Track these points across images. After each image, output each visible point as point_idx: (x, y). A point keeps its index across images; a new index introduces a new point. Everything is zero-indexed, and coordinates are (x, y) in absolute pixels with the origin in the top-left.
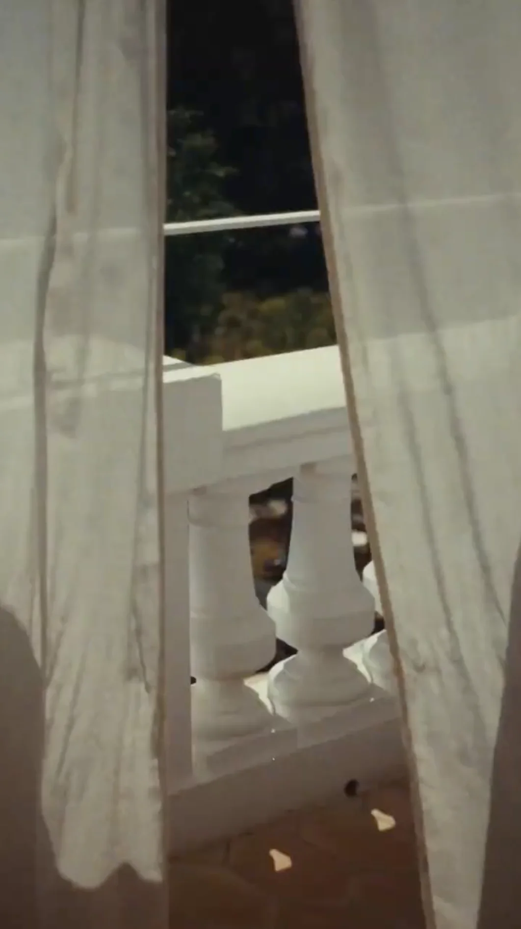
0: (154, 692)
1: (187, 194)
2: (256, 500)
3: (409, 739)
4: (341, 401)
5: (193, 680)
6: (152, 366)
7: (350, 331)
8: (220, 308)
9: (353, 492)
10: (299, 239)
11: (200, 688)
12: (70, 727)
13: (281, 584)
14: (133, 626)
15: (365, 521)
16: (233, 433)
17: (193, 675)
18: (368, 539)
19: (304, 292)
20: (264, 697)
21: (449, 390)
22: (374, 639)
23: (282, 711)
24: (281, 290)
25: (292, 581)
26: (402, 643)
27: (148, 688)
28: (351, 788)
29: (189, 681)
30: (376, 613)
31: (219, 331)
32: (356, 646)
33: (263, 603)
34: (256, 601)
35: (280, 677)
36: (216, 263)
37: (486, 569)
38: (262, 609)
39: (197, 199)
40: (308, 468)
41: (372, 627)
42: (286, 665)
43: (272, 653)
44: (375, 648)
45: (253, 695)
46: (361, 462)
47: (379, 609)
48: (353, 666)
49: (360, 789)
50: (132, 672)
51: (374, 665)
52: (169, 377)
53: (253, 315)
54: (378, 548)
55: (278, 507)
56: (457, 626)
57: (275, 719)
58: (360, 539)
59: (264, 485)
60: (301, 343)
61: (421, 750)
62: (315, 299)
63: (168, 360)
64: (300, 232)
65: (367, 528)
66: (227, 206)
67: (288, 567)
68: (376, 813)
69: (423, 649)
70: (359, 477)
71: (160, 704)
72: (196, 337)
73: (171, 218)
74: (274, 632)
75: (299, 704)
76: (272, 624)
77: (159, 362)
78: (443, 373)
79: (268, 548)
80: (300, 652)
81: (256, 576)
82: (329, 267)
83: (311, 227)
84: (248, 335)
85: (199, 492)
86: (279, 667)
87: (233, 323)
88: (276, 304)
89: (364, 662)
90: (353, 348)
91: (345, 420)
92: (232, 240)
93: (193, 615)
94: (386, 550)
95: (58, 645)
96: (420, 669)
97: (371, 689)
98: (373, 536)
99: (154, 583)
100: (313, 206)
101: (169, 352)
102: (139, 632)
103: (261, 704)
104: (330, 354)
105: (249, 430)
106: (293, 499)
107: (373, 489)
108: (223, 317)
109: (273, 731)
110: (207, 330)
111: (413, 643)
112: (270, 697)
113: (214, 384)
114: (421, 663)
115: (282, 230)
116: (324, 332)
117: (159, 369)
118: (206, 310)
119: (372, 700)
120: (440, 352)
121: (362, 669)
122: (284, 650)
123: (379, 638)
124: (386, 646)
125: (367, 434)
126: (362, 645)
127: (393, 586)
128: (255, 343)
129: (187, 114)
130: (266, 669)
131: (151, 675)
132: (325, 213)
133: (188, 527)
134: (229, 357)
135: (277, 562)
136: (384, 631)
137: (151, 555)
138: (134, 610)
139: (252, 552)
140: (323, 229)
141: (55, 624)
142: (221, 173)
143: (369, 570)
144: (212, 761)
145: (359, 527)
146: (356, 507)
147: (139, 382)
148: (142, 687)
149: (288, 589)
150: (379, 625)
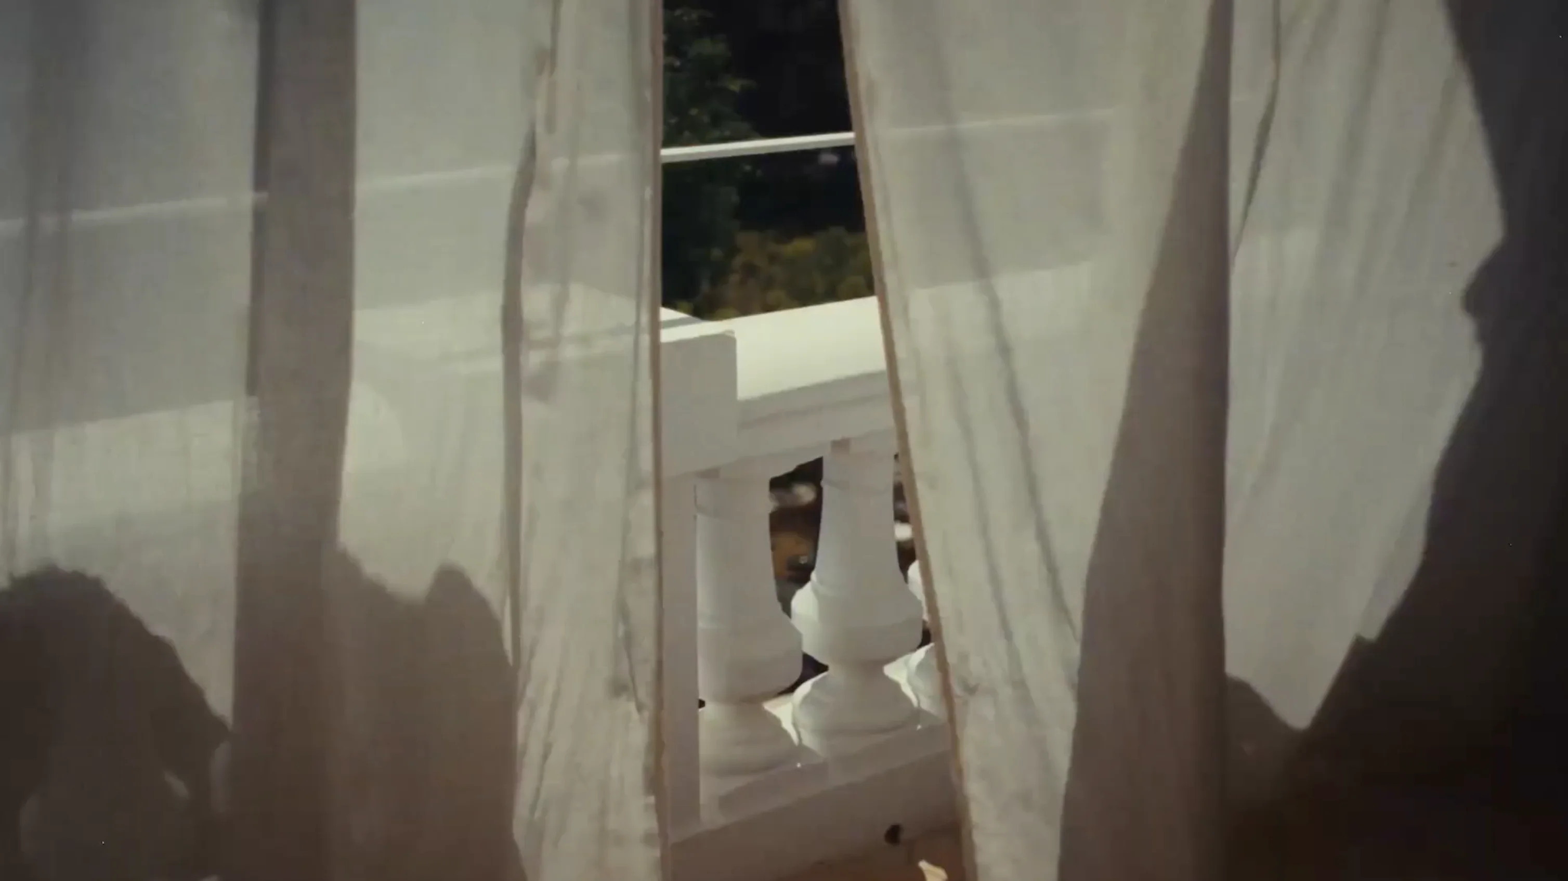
0: (646, 714)
1: (694, 112)
2: (779, 484)
3: (960, 772)
4: (879, 363)
5: (702, 704)
6: (645, 318)
7: (890, 279)
8: (733, 251)
9: (897, 474)
10: (829, 168)
11: (710, 714)
12: (545, 757)
13: (808, 586)
14: (621, 633)
15: (910, 511)
16: (750, 404)
17: (701, 697)
18: (913, 530)
19: (837, 232)
20: (787, 725)
21: (1004, 350)
22: (921, 653)
23: (809, 741)
24: (808, 228)
25: (821, 581)
26: (951, 658)
27: (640, 708)
28: (893, 834)
29: (697, 704)
30: (924, 622)
31: (734, 278)
32: (900, 662)
33: (787, 609)
34: (779, 606)
35: (806, 699)
36: (730, 196)
37: (1052, 570)
38: (786, 616)
39: (706, 119)
40: (841, 445)
41: (919, 637)
42: (814, 686)
43: (797, 670)
44: (921, 666)
45: (775, 722)
46: (903, 436)
47: (926, 617)
48: (896, 686)
49: (904, 836)
50: (619, 688)
51: (920, 683)
52: (667, 336)
53: (773, 258)
54: (923, 543)
55: (805, 493)
56: (1020, 640)
57: (801, 750)
58: (903, 532)
59: (788, 467)
60: (832, 294)
61: (974, 788)
62: (850, 241)
63: (667, 314)
64: (833, 159)
65: (912, 519)
66: (745, 126)
67: (818, 565)
68: (924, 865)
69: (975, 666)
70: (902, 456)
71: (657, 727)
72: (705, 287)
73: (669, 142)
74: (800, 643)
75: (829, 732)
76: (797, 637)
77: (655, 315)
78: (997, 329)
79: (792, 544)
80: (831, 668)
81: (778, 577)
82: (864, 198)
83: (845, 151)
84: (769, 284)
85: (711, 474)
86: (805, 688)
87: (750, 270)
88: (803, 245)
89: (909, 681)
90: (892, 299)
91: (884, 385)
92: (748, 168)
93: (701, 624)
94: (933, 547)
95: (532, 654)
96: (971, 690)
97: (917, 714)
98: (918, 530)
99: (648, 582)
100: (847, 127)
101: (668, 302)
102: (628, 641)
103: (785, 733)
104: (868, 306)
105: (767, 399)
106: (824, 484)
107: (917, 467)
108: (738, 261)
109: (799, 765)
110: (719, 274)
111: (964, 658)
112: (795, 725)
113: (727, 343)
114: (972, 682)
115: (810, 155)
116: (860, 280)
117: (656, 326)
118: (717, 253)
119: (919, 727)
120: (994, 305)
121: (907, 690)
122: (812, 667)
123: (927, 652)
124: (934, 662)
125: (910, 403)
126: (906, 663)
127: (941, 588)
128: (775, 294)
129: (694, 16)
130: (791, 689)
131: (644, 692)
132: (861, 137)
133: (695, 517)
134: (745, 310)
135: (803, 560)
136: (931, 645)
137: (646, 548)
138: (623, 612)
139: (773, 548)
140: (858, 155)
141: (527, 632)
142: (735, 86)
143: (914, 570)
144: (726, 802)
145: (902, 517)
146: (899, 493)
147: (628, 339)
148: (632, 706)
149: (815, 591)
150: (926, 638)
